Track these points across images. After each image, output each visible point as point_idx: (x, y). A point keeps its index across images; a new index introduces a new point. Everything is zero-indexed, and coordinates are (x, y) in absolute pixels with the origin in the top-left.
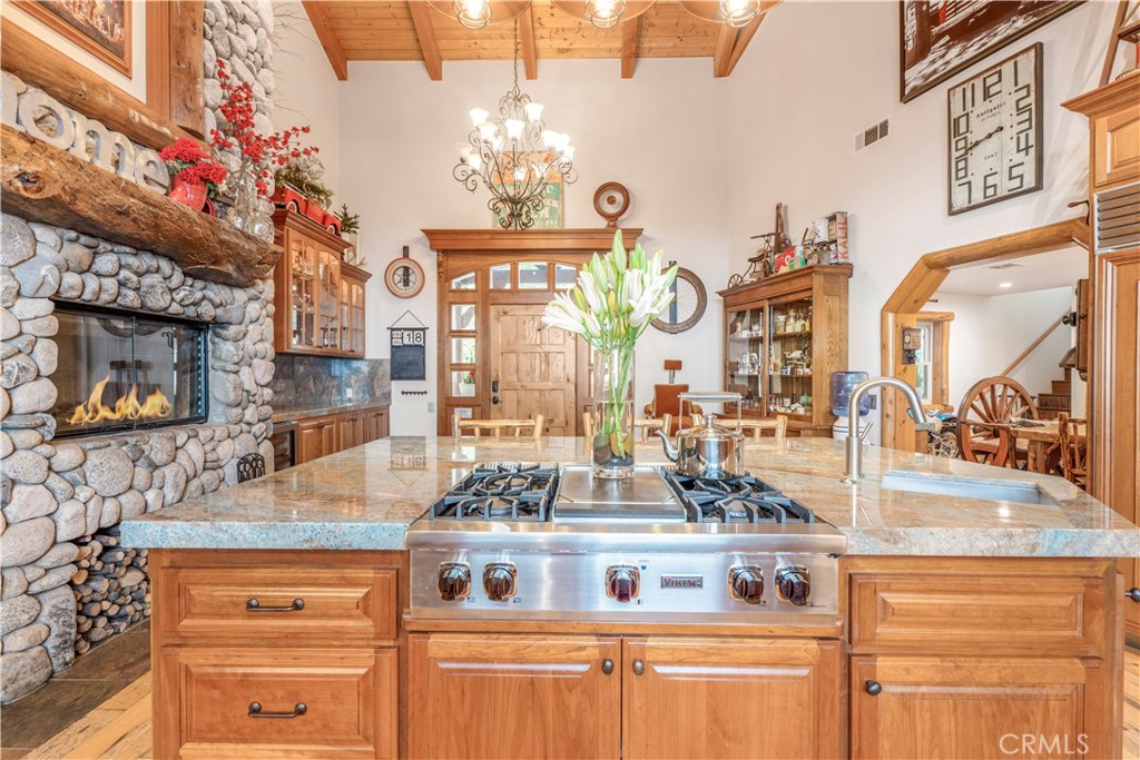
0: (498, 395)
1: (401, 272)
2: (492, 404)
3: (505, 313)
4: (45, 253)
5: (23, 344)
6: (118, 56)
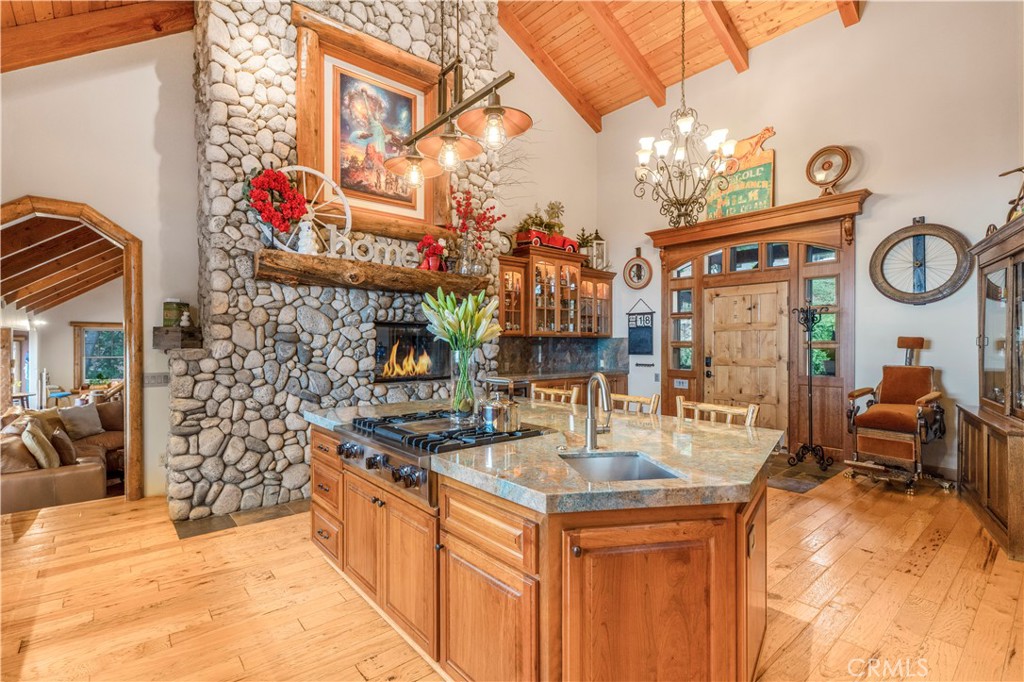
0: (711, 369)
1: (634, 269)
2: (706, 379)
3: (717, 295)
4: (371, 303)
5: (362, 342)
6: (408, 201)
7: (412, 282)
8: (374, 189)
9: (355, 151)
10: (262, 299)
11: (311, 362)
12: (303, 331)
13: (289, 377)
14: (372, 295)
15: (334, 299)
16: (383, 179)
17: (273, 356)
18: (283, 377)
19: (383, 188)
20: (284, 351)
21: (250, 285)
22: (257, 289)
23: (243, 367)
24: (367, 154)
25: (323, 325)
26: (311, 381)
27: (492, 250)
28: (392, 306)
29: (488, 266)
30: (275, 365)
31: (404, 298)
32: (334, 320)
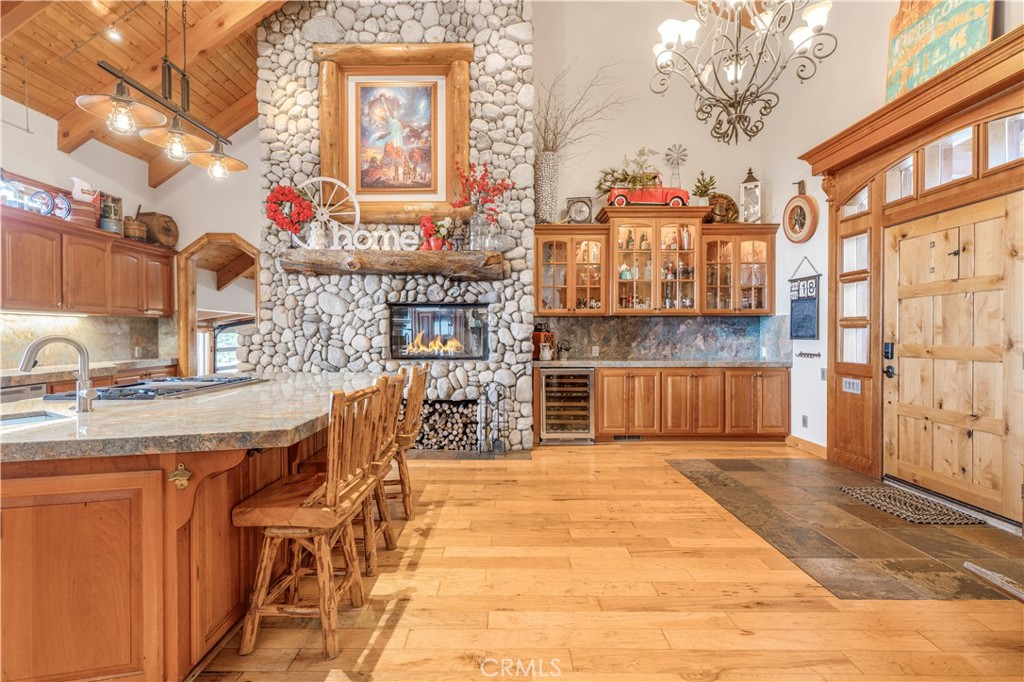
0: (893, 363)
2: (886, 380)
3: (904, 236)
4: (383, 286)
5: (374, 321)
6: (428, 187)
7: (412, 265)
8: (392, 182)
9: (375, 152)
10: (293, 288)
11: (331, 338)
12: (323, 312)
13: (314, 351)
14: (385, 279)
16: (401, 171)
17: (300, 333)
18: (309, 350)
20: (307, 329)
21: (284, 278)
22: (289, 281)
23: (280, 341)
24: (386, 152)
25: (338, 307)
26: (329, 354)
27: (523, 220)
28: (404, 288)
29: (516, 239)
30: (303, 340)
31: (416, 280)
32: (351, 303)
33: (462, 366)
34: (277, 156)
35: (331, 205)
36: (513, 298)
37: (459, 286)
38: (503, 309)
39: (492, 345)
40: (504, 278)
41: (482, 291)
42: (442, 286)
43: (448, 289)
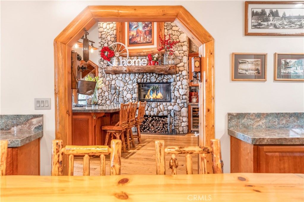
4: (136, 77)
5: (133, 89)
6: (151, 43)
7: (145, 70)
8: (139, 42)
9: (133, 33)
10: (108, 79)
11: (120, 95)
12: (117, 86)
14: (137, 75)
15: (126, 77)
16: (142, 38)
17: (110, 93)
18: (113, 98)
19: (142, 41)
20: (112, 92)
21: (105, 75)
22: (107, 76)
23: (104, 96)
24: (137, 32)
25: (122, 84)
26: (119, 100)
27: (183, 53)
28: (143, 78)
29: (180, 60)
30: (111, 95)
31: (147, 75)
32: (126, 83)
33: (162, 104)
34: (103, 36)
35: (120, 51)
36: (179, 80)
37: (161, 77)
38: (176, 84)
39: (172, 97)
40: (177, 74)
41: (169, 78)
42: (155, 77)
43: (157, 78)
